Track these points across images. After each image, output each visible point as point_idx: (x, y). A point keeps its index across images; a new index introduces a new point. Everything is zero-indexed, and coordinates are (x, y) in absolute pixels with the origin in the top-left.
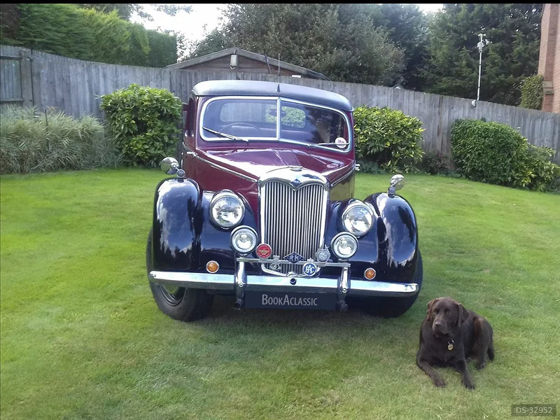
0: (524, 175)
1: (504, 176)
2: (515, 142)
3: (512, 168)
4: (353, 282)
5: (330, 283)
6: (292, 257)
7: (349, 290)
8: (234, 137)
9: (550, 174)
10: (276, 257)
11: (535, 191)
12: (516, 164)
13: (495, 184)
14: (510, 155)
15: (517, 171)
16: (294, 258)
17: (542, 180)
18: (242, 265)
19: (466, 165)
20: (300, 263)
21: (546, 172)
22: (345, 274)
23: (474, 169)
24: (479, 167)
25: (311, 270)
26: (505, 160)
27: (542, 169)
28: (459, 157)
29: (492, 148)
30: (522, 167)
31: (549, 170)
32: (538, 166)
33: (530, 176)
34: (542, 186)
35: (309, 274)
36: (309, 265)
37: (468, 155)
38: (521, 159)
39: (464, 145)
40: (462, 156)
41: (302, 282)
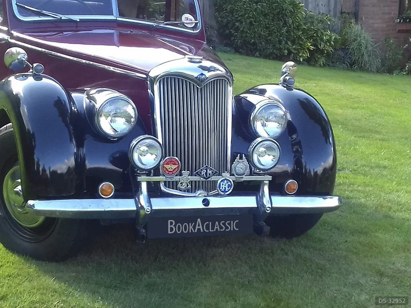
0: (302, 47)
1: (280, 49)
2: (290, 8)
3: (288, 39)
4: (274, 198)
5: (248, 202)
6: (203, 173)
7: (272, 208)
8: (59, 16)
9: (331, 45)
10: (186, 173)
11: (314, 66)
12: (292, 34)
13: (269, 59)
14: (285, 23)
15: (293, 42)
16: (206, 173)
17: (322, 52)
18: (144, 186)
19: (236, 36)
20: (214, 178)
21: (326, 43)
22: (266, 189)
23: (245, 41)
24: (252, 38)
25: (227, 187)
26: (281, 29)
27: (322, 40)
28: (226, 26)
29: (265, 15)
30: (299, 38)
31: (329, 41)
32: (317, 36)
33: (308, 49)
34: (322, 60)
35: (225, 191)
36: (225, 180)
37: (237, 24)
38: (298, 28)
39: (232, 12)
40: (230, 25)
41: (216, 203)
